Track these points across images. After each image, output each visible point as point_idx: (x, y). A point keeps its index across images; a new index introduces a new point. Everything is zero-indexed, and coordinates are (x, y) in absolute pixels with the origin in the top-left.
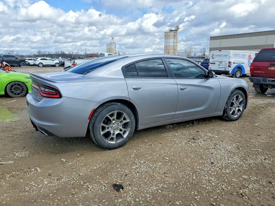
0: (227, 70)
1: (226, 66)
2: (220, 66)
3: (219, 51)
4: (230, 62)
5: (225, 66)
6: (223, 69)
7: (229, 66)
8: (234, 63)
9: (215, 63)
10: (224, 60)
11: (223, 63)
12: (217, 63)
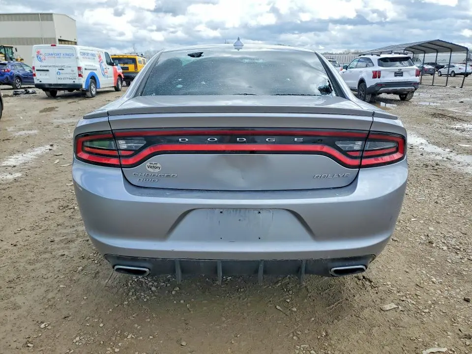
0: (77, 82)
1: (74, 75)
2: (61, 76)
3: (52, 45)
4: (79, 68)
5: (71, 75)
6: (70, 82)
7: (80, 75)
8: (86, 69)
9: (48, 70)
10: (66, 64)
11: (67, 70)
12: (53, 71)
